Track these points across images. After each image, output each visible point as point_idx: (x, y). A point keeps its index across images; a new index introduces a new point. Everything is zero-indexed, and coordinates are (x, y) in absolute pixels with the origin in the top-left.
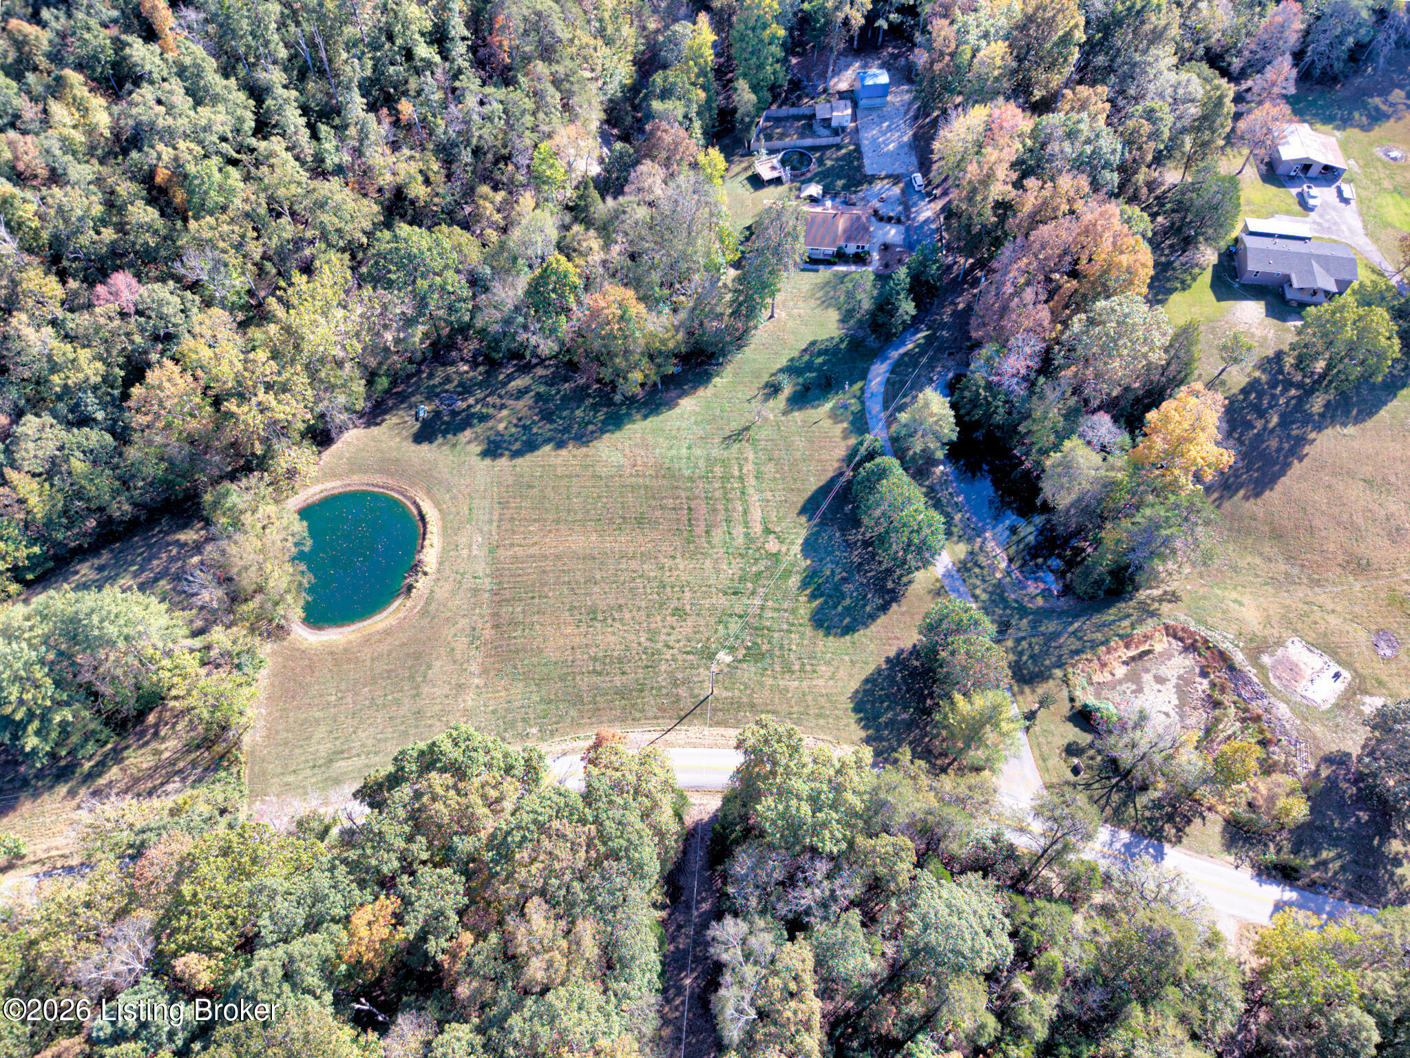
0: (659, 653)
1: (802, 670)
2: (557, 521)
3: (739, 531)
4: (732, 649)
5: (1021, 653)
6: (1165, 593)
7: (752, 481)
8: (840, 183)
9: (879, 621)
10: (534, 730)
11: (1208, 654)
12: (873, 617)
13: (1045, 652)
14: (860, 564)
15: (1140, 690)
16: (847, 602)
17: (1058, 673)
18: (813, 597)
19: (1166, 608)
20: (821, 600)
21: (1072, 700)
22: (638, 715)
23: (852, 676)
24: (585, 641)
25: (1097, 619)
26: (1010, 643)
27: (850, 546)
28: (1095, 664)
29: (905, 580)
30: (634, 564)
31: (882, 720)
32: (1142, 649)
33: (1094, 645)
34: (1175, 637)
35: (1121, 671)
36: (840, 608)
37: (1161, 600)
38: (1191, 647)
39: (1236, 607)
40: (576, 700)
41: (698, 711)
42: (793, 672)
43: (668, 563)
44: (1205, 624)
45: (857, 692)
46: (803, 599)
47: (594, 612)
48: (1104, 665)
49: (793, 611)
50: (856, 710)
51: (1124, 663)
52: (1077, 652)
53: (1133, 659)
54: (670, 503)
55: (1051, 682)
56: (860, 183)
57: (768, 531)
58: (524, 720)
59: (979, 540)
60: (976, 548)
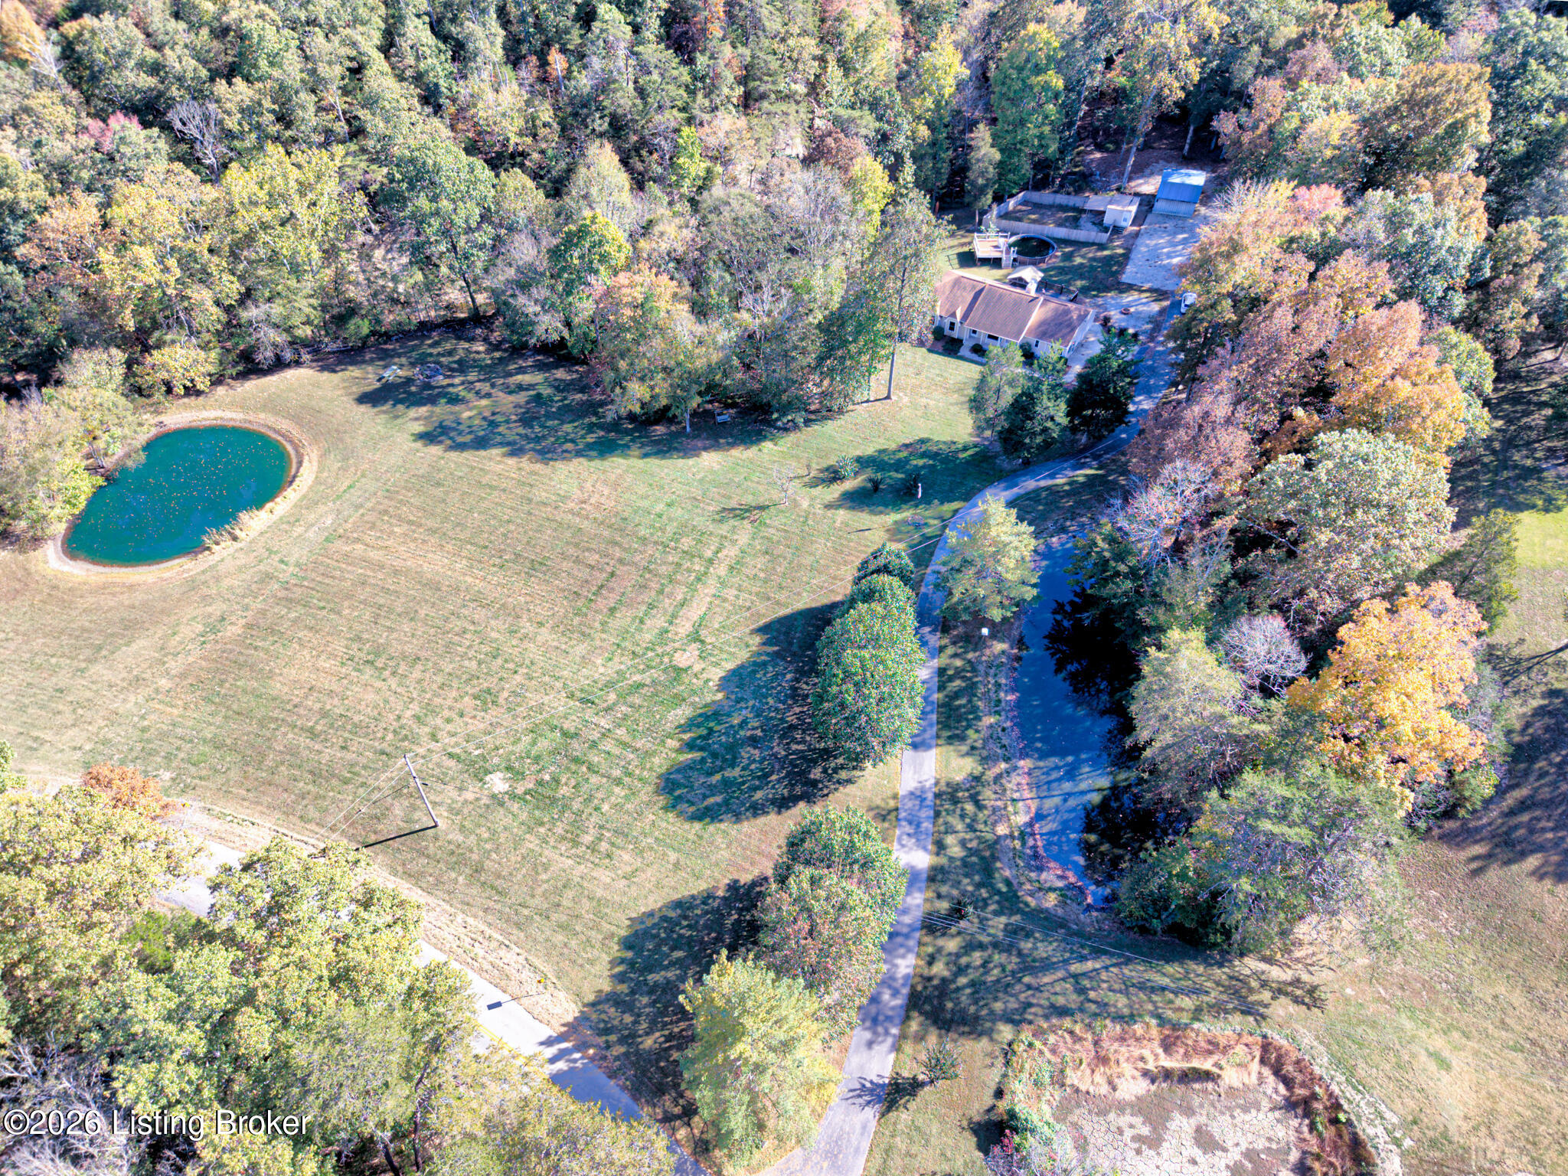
0: (415, 740)
1: (593, 848)
2: (432, 531)
3: (658, 622)
4: (517, 775)
5: (961, 970)
6: (1297, 982)
7: (722, 570)
8: (1079, 283)
9: (762, 820)
10: (167, 775)
11: (1329, 1133)
12: (757, 810)
13: (1003, 987)
14: (792, 727)
15: (1154, 1142)
16: (735, 773)
17: (1006, 1032)
18: (690, 746)
19: (1282, 1008)
20: (697, 755)
21: (999, 1094)
22: (312, 813)
23: (658, 885)
24: (334, 687)
25: (1136, 971)
26: (952, 945)
27: (795, 695)
28: (1085, 1051)
29: (843, 775)
30: (480, 615)
31: (652, 978)
32: (1196, 1063)
33: (1103, 1010)
34: (1277, 1072)
35: (1132, 1087)
36: (718, 777)
37: (1280, 991)
38: (1300, 1106)
39: (1432, 1066)
40: (252, 756)
41: (396, 844)
42: (576, 843)
43: (528, 628)
44: (1351, 1072)
45: (651, 914)
46: (672, 743)
47: (378, 655)
48: (1103, 1060)
49: (649, 754)
50: (628, 944)
51: (1146, 1073)
52: (1063, 1012)
53: (1167, 1074)
54: (593, 558)
55: (984, 1043)
57: (695, 637)
58: (168, 757)
59: (1003, 766)
60: (990, 775)
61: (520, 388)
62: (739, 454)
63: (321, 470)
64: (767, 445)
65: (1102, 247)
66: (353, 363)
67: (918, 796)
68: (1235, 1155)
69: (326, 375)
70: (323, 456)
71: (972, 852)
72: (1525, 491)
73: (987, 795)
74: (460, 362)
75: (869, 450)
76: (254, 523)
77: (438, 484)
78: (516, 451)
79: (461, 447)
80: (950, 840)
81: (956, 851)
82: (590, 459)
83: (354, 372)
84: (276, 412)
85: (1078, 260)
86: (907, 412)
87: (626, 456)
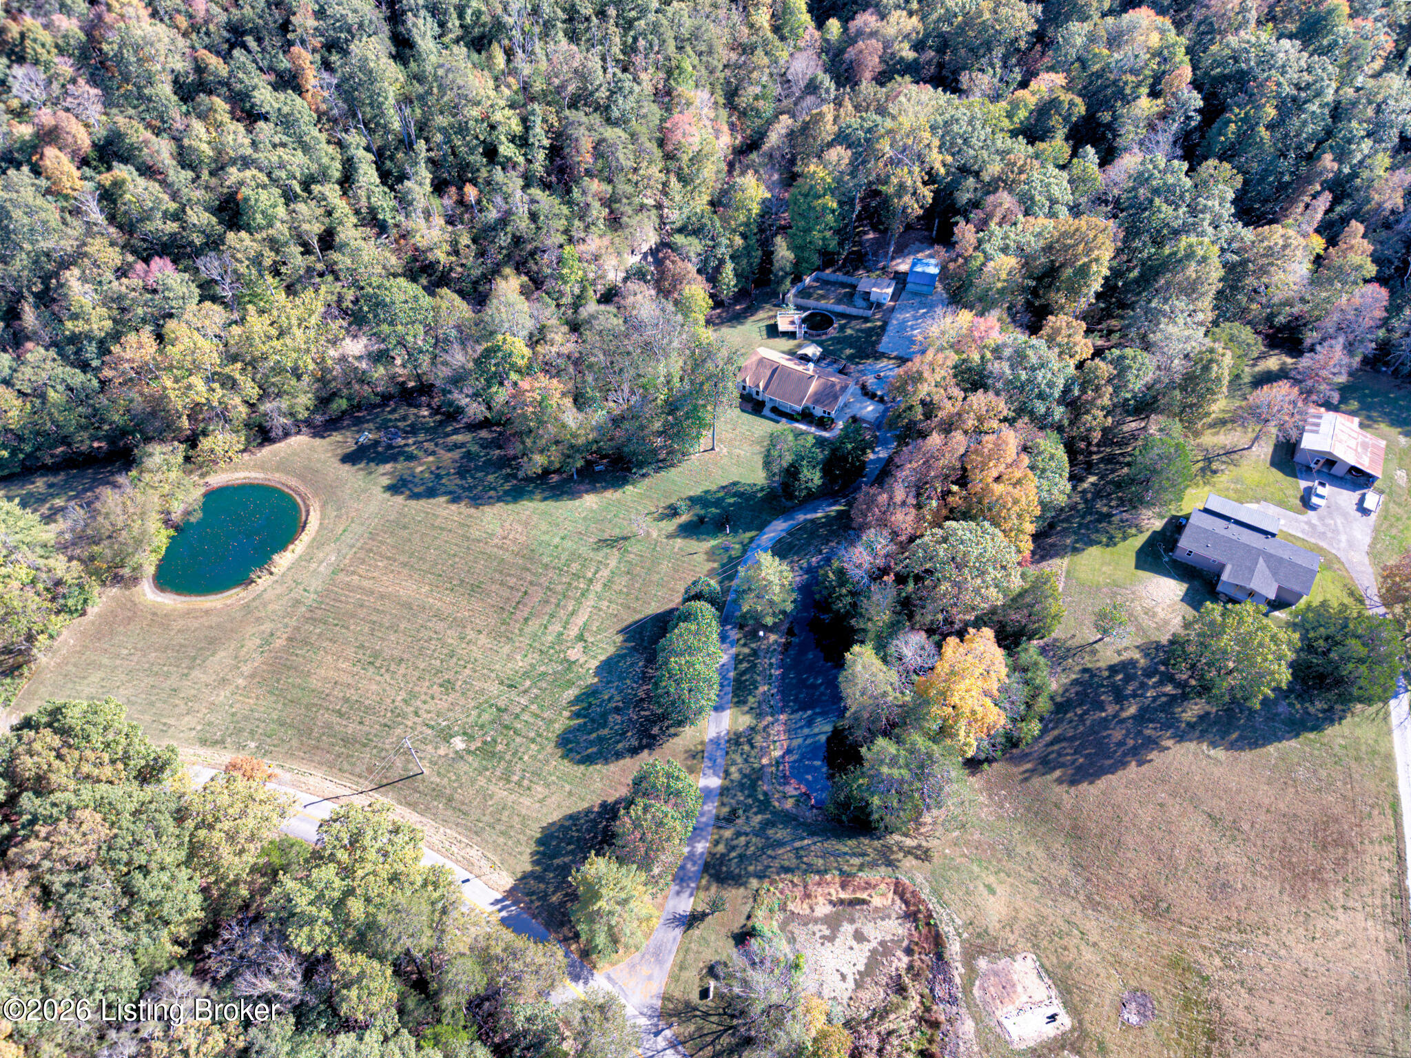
0: (405, 716)
1: (519, 784)
2: (405, 565)
3: (556, 627)
4: (470, 737)
5: (733, 848)
6: (919, 847)
7: (598, 587)
8: (849, 351)
9: (622, 762)
10: (253, 745)
11: (924, 930)
12: (619, 756)
13: (755, 858)
14: (642, 700)
15: (831, 939)
16: (605, 732)
17: (754, 883)
18: (577, 715)
19: (909, 862)
20: (581, 721)
21: (749, 917)
22: (346, 766)
23: (559, 806)
24: (350, 681)
25: (833, 845)
26: (728, 833)
27: (645, 678)
28: (799, 892)
29: (672, 730)
30: (440, 626)
31: (556, 862)
32: (859, 895)
33: (810, 869)
34: (902, 898)
35: (823, 909)
36: (594, 735)
37: (909, 852)
38: (911, 916)
39: (984, 892)
40: (305, 731)
41: (399, 785)
42: (508, 781)
43: (471, 635)
44: (940, 896)
45: (553, 824)
46: (566, 714)
47: (376, 657)
48: (807, 896)
49: (551, 721)
50: (540, 842)
51: (831, 902)
52: (787, 870)
53: (842, 902)
54: (512, 581)
55: (742, 890)
56: (867, 357)
57: (581, 638)
58: (252, 732)
59: (770, 719)
60: (761, 726)
61: (456, 446)
62: (611, 495)
63: (323, 518)
64: (629, 488)
65: (866, 320)
66: (336, 430)
67: (715, 742)
68: (874, 944)
69: (318, 441)
70: (323, 507)
71: (745, 776)
72: (1097, 531)
73: (759, 740)
74: (412, 426)
75: (697, 491)
76: (283, 561)
77: (405, 527)
78: (455, 500)
79: (416, 496)
80: (733, 769)
81: (736, 776)
82: (507, 503)
83: (337, 437)
84: (287, 473)
85: (849, 332)
86: (725, 460)
87: (531, 500)
